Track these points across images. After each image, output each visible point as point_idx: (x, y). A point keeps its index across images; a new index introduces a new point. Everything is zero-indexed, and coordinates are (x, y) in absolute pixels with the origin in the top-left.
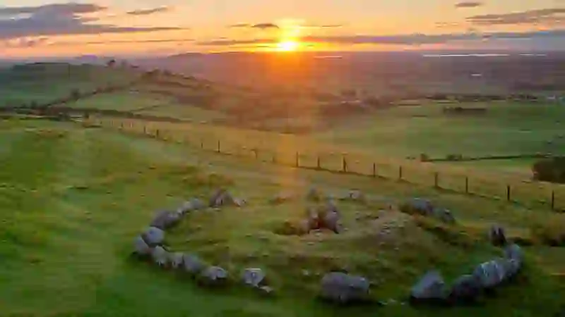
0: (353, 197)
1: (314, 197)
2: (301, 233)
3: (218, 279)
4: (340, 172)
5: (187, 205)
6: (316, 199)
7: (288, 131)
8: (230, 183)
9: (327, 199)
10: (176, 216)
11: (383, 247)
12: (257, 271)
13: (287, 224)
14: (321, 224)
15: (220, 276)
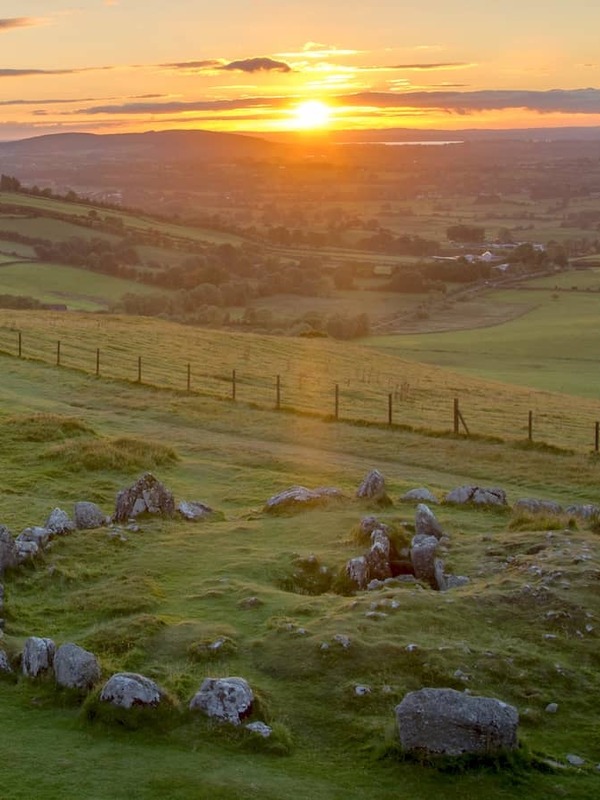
0: (479, 498)
1: (377, 496)
2: (348, 588)
3: (138, 702)
4: (446, 434)
5: (60, 516)
6: (385, 503)
7: (314, 329)
8: (167, 460)
9: (411, 502)
10: (34, 545)
11: (554, 624)
12: (237, 685)
13: (311, 566)
14: (397, 565)
15: (141, 696)
